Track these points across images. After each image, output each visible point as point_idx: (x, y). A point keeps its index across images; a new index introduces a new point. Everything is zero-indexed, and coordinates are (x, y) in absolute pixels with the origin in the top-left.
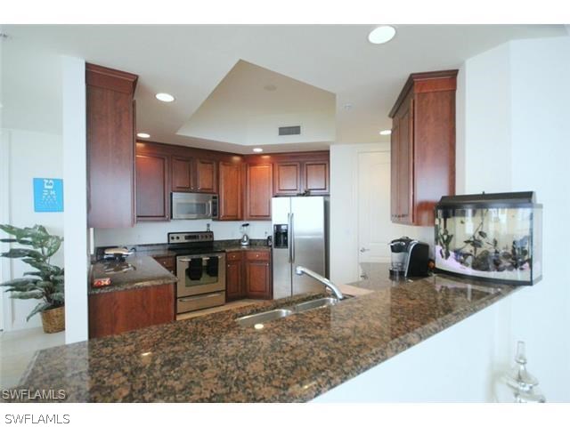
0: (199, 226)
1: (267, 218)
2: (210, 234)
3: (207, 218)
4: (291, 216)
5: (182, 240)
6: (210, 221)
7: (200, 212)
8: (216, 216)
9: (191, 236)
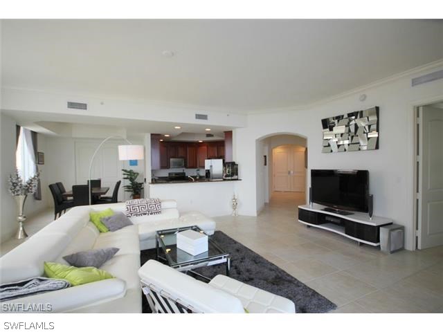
0: (180, 170)
1: (204, 167)
2: (184, 173)
3: (183, 167)
4: (211, 166)
5: (174, 175)
6: (184, 169)
7: (179, 166)
8: (186, 166)
9: (176, 174)
